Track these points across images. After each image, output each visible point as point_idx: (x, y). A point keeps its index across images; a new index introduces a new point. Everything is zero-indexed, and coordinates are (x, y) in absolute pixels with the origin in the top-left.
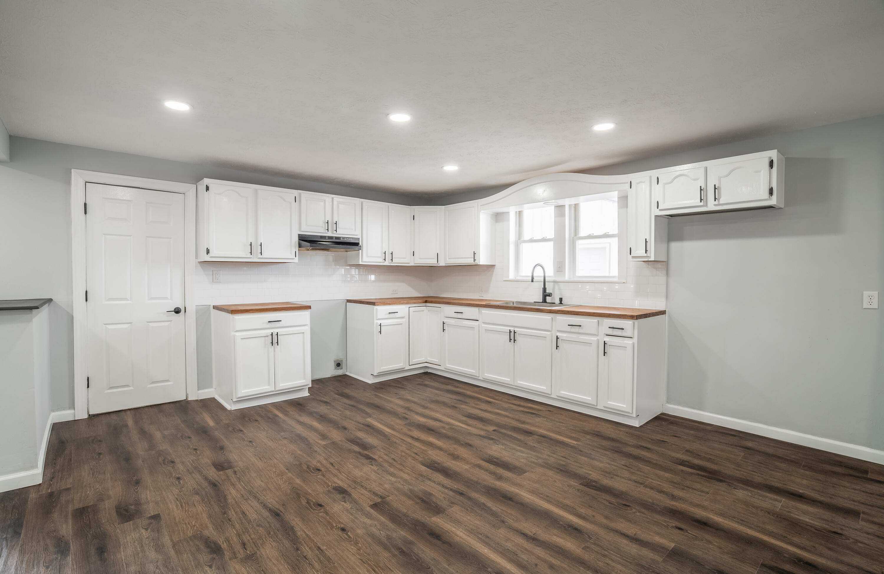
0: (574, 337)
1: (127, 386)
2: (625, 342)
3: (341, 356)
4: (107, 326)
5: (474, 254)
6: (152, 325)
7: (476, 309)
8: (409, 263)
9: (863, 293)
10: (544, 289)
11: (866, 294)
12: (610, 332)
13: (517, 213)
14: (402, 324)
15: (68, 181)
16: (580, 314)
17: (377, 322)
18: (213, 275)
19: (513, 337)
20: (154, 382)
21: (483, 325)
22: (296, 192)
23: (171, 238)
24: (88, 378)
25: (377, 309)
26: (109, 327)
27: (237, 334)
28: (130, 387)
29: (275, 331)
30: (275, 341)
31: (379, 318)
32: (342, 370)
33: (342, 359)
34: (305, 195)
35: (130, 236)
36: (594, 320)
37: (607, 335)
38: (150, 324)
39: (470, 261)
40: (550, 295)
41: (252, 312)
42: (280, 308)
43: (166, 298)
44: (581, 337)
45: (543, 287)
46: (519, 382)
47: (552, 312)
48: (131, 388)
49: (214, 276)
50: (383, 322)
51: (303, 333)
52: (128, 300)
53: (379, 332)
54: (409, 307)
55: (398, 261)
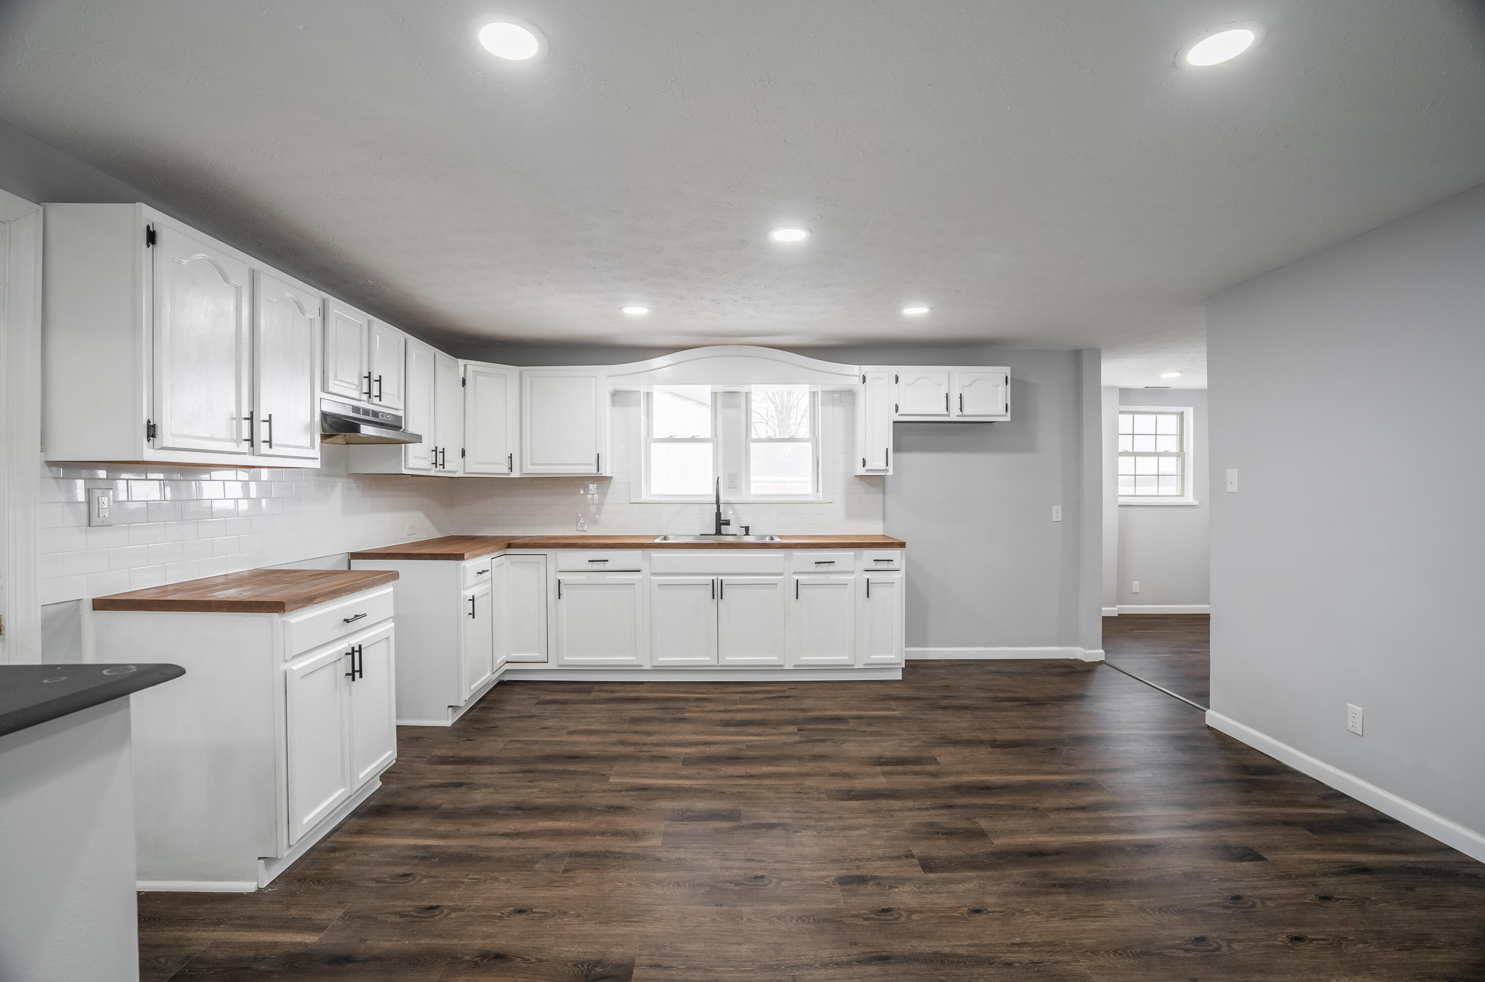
0: (821, 578)
2: (893, 576)
7: (638, 553)
9: (1052, 508)
10: (718, 514)
11: (1054, 508)
12: (873, 566)
13: (646, 394)
16: (831, 546)
17: (466, 595)
19: (717, 590)
21: (653, 578)
36: (850, 553)
37: (866, 571)
39: (591, 470)
40: (727, 523)
44: (831, 578)
46: (727, 658)
47: (786, 546)
53: (470, 614)
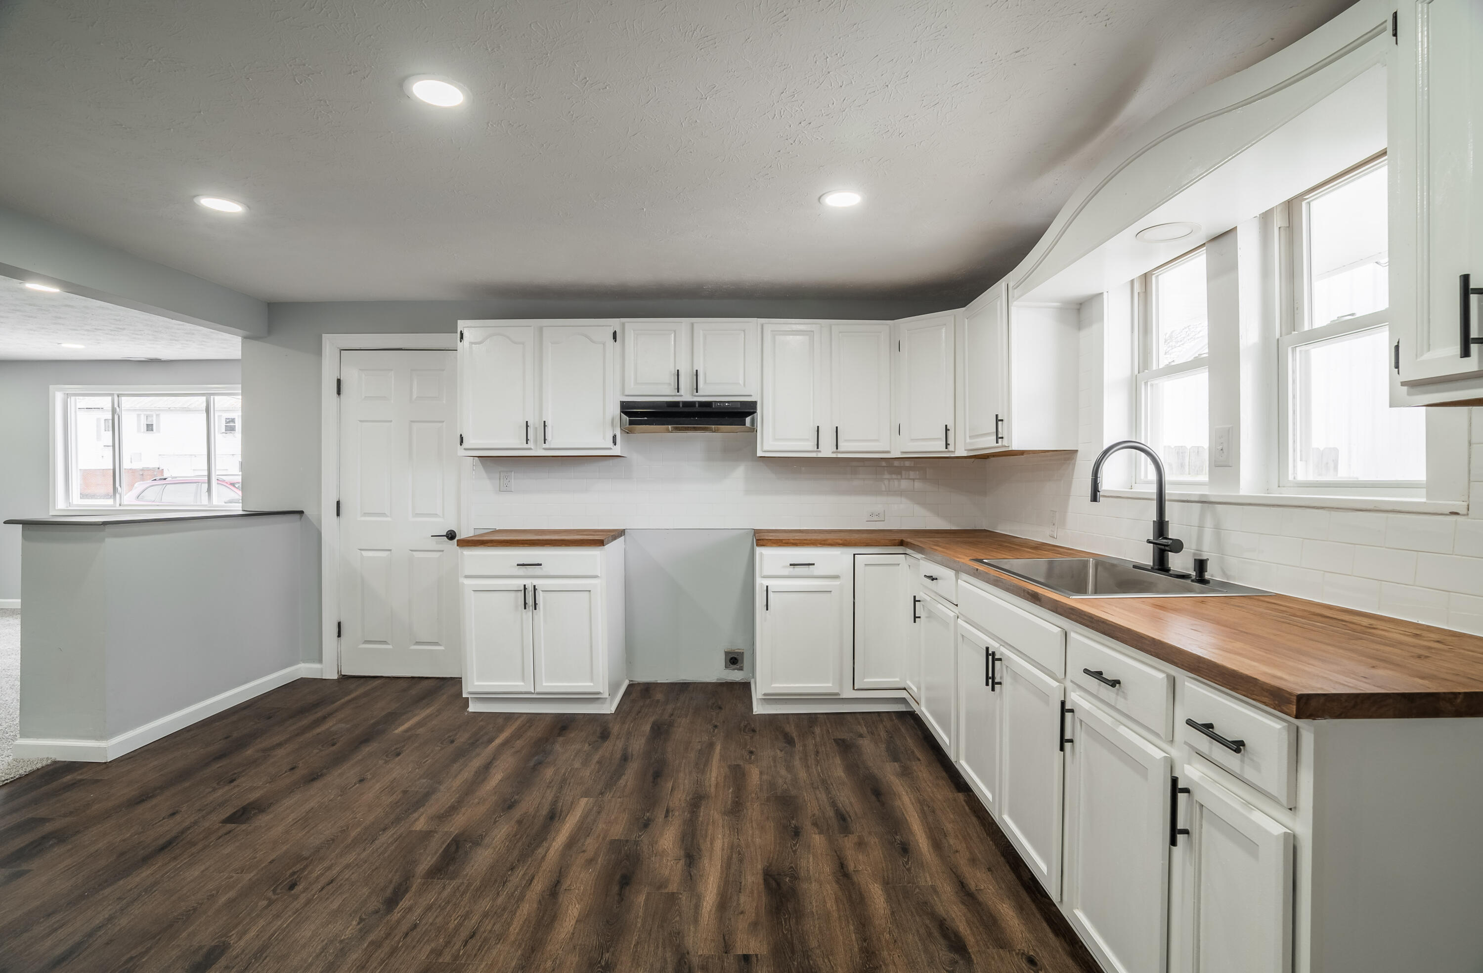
1: (385, 642)
3: (739, 645)
4: (363, 552)
5: (998, 420)
6: (417, 555)
8: (888, 452)
14: (831, 591)
15: (319, 352)
18: (500, 479)
20: (418, 643)
22: (614, 323)
23: (443, 422)
24: (339, 624)
25: (761, 554)
26: (365, 553)
27: (467, 582)
28: (389, 644)
29: (529, 583)
30: (530, 601)
31: (765, 573)
32: (741, 672)
33: (743, 651)
34: (632, 327)
35: (391, 421)
38: (414, 553)
41: (492, 544)
42: (543, 540)
43: (436, 515)
45: (1155, 520)
48: (390, 647)
49: (502, 480)
50: (772, 583)
51: (590, 591)
52: (387, 516)
54: (854, 555)
55: (851, 447)
